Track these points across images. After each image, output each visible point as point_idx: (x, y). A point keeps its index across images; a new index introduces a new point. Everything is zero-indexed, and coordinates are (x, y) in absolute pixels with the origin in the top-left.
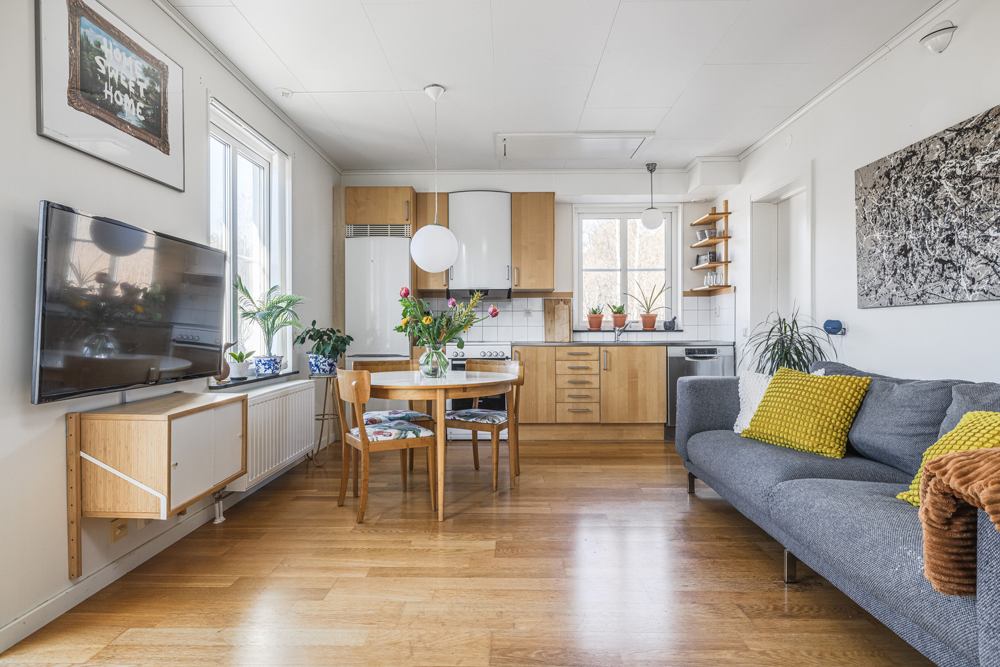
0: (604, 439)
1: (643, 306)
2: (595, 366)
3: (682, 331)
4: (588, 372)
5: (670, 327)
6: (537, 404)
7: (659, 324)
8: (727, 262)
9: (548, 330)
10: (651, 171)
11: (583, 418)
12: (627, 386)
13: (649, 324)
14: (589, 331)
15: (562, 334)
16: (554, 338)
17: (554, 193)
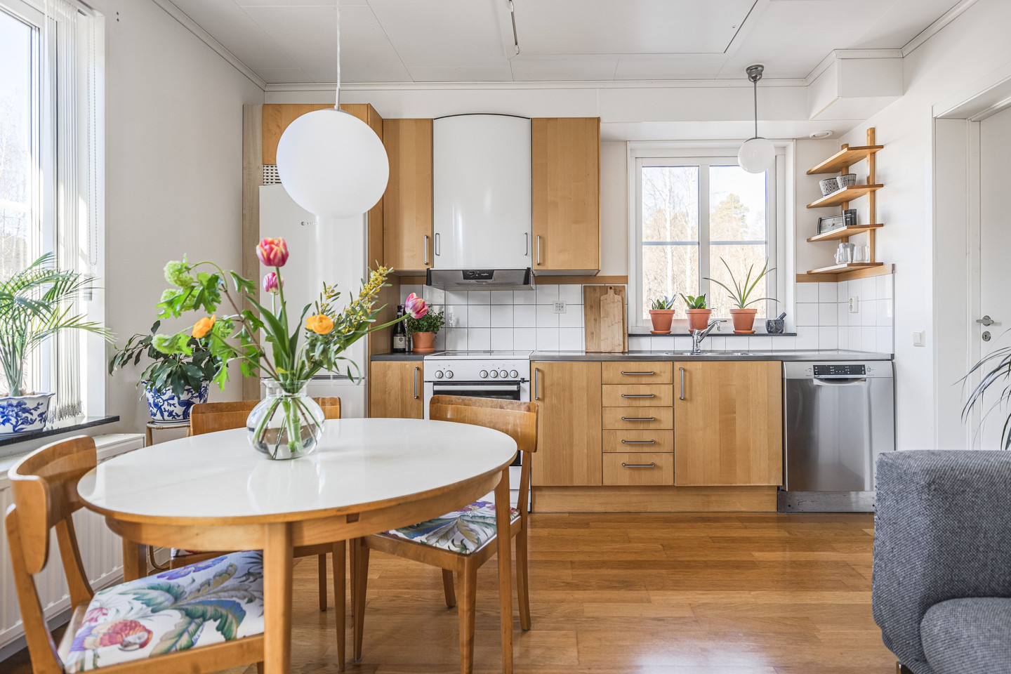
0: (680, 509)
1: (735, 298)
2: (665, 393)
3: (795, 335)
4: (654, 403)
5: (776, 328)
6: (572, 455)
7: (759, 325)
8: (874, 226)
9: (590, 334)
10: (755, 79)
11: (646, 478)
12: (718, 426)
13: (744, 325)
14: (653, 335)
15: (611, 340)
16: (599, 346)
17: (598, 119)
